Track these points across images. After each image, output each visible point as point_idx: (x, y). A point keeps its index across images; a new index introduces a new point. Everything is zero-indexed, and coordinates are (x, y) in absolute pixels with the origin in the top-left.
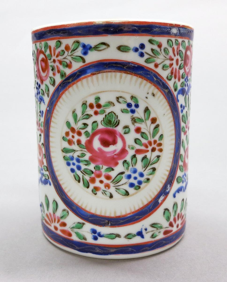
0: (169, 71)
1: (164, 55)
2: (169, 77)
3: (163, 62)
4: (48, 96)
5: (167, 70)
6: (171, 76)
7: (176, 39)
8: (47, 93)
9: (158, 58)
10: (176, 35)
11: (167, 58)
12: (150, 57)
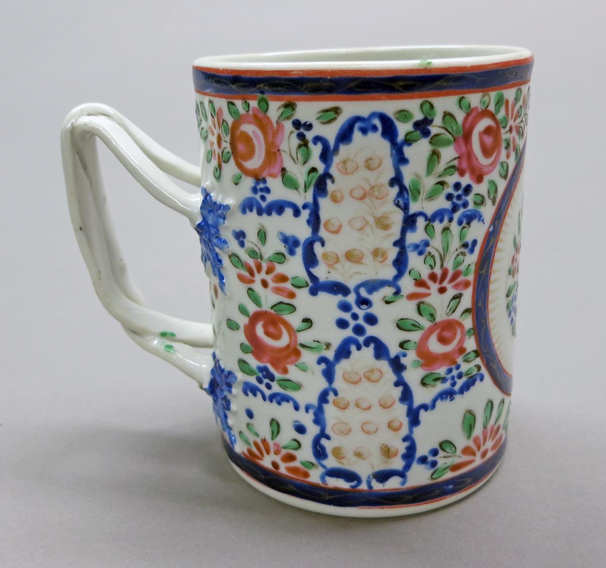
4: (494, 203)
8: (492, 197)
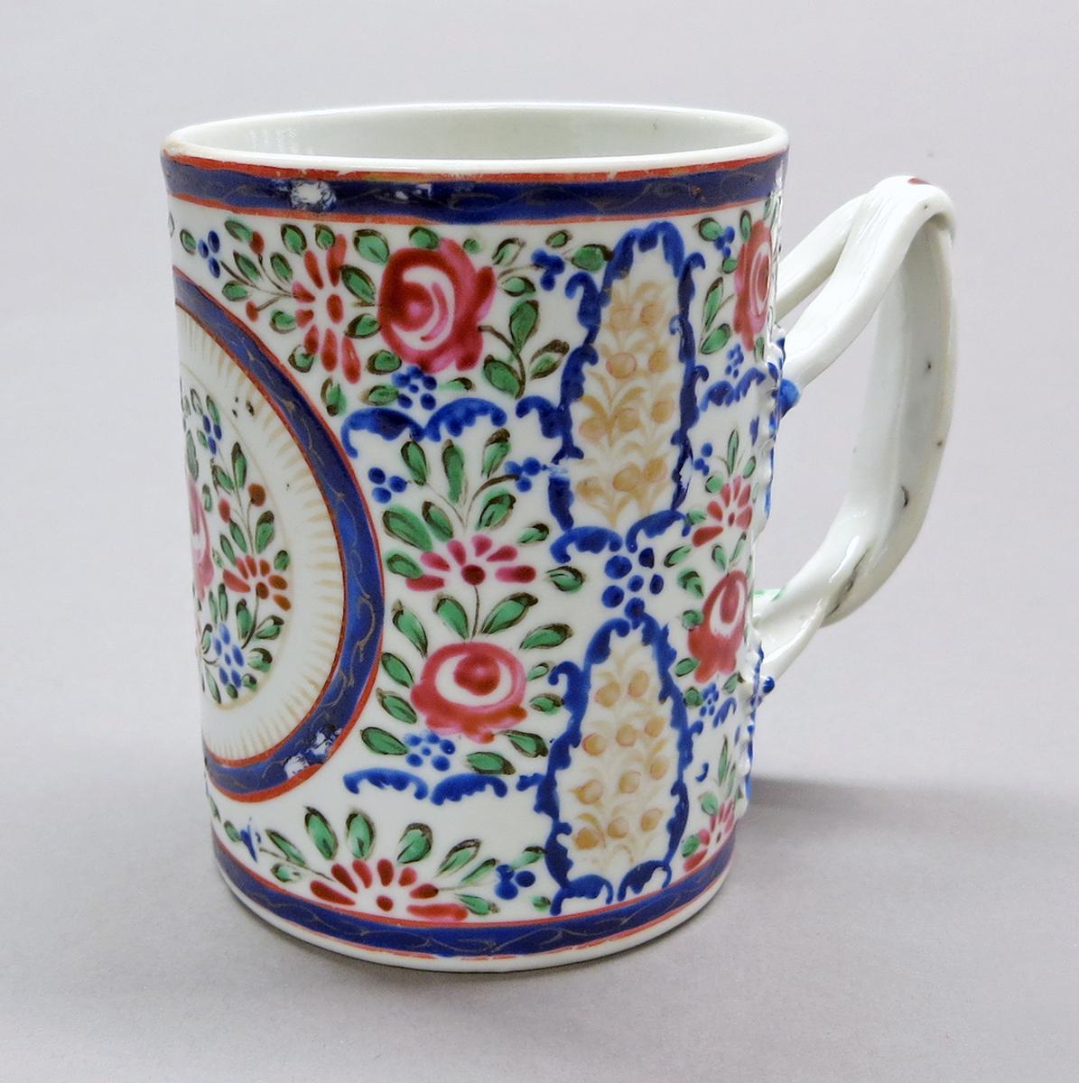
0: (298, 337)
1: (273, 279)
2: (300, 361)
3: (271, 303)
5: (288, 331)
6: (306, 356)
7: (320, 223)
9: (255, 286)
10: (316, 209)
11: (285, 292)
12: (233, 279)
